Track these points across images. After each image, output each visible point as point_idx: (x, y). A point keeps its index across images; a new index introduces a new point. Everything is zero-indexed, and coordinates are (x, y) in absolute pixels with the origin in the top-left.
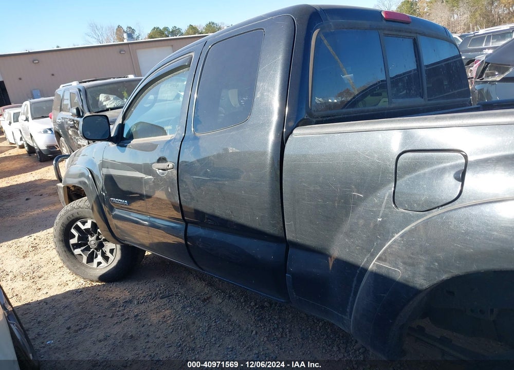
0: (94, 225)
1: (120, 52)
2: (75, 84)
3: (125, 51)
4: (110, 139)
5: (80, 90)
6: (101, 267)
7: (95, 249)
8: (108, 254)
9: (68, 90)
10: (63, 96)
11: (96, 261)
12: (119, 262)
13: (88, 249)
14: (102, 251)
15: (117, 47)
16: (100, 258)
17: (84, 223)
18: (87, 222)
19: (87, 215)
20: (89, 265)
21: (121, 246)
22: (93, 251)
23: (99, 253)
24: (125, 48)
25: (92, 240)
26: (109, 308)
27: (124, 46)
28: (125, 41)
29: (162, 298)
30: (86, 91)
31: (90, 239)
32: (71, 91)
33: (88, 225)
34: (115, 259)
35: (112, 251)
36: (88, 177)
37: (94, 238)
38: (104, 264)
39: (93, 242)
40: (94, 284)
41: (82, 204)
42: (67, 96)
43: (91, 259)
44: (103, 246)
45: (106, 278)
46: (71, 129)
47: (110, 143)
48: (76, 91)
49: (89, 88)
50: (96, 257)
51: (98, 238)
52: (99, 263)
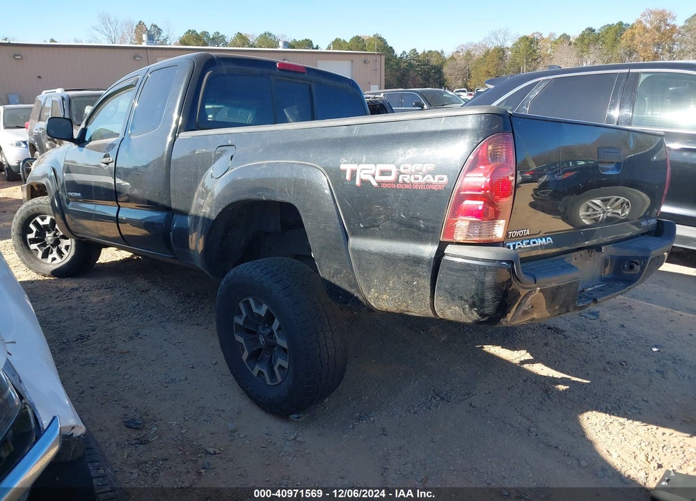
0: (53, 222)
1: (134, 58)
2: (59, 91)
3: (141, 57)
4: (71, 139)
5: (63, 99)
6: (56, 262)
7: (52, 245)
8: (63, 250)
9: (51, 97)
10: (44, 103)
11: (50, 257)
12: (73, 257)
13: (45, 244)
14: (58, 247)
15: (132, 51)
16: (55, 254)
17: (43, 219)
18: (46, 218)
19: (47, 211)
20: (44, 260)
21: (76, 241)
22: (49, 248)
23: (55, 250)
24: (141, 53)
25: (49, 237)
26: (56, 292)
27: (141, 51)
28: (144, 45)
29: (106, 289)
30: (70, 99)
31: (47, 235)
32: (54, 99)
33: (47, 222)
34: (68, 255)
35: (67, 248)
36: (50, 178)
37: (51, 234)
38: (58, 260)
39: (50, 238)
40: (47, 278)
41: (43, 201)
42: (48, 105)
43: (45, 255)
44: (59, 243)
45: (57, 273)
46: (49, 142)
47: (72, 144)
48: (59, 99)
49: (74, 97)
50: (52, 253)
51: (55, 235)
52: (54, 259)
